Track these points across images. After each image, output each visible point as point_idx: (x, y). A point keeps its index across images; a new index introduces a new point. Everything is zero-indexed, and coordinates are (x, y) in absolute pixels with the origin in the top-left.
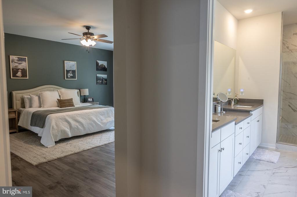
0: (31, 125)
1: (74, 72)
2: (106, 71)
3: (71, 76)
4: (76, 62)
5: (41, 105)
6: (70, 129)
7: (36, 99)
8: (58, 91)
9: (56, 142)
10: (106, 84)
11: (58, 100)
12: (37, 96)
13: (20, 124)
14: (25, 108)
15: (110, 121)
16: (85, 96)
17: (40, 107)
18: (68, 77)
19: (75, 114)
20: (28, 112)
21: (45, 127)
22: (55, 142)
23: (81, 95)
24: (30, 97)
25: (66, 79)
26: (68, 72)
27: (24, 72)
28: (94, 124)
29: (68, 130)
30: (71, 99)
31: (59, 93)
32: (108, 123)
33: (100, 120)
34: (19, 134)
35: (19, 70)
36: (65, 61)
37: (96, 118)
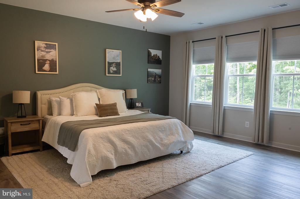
0: (59, 143)
1: (118, 65)
2: (161, 64)
3: (114, 71)
4: (121, 51)
5: (74, 112)
6: (115, 155)
7: (67, 102)
8: (96, 91)
9: (94, 177)
10: (160, 83)
11: (96, 104)
12: (68, 98)
13: (44, 139)
14: (52, 115)
15: (173, 142)
16: (131, 99)
17: (72, 114)
18: (110, 72)
19: (122, 130)
20: (55, 122)
21: (78, 149)
22: (92, 176)
23: (127, 98)
24: (59, 99)
25: (107, 75)
26: (110, 64)
27: (53, 64)
28: (151, 147)
29: (112, 156)
30: (115, 105)
31: (99, 94)
32: (171, 144)
33: (159, 139)
34: (42, 153)
35: (46, 61)
36: (107, 50)
37: (154, 137)
